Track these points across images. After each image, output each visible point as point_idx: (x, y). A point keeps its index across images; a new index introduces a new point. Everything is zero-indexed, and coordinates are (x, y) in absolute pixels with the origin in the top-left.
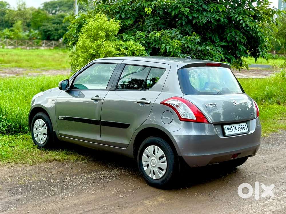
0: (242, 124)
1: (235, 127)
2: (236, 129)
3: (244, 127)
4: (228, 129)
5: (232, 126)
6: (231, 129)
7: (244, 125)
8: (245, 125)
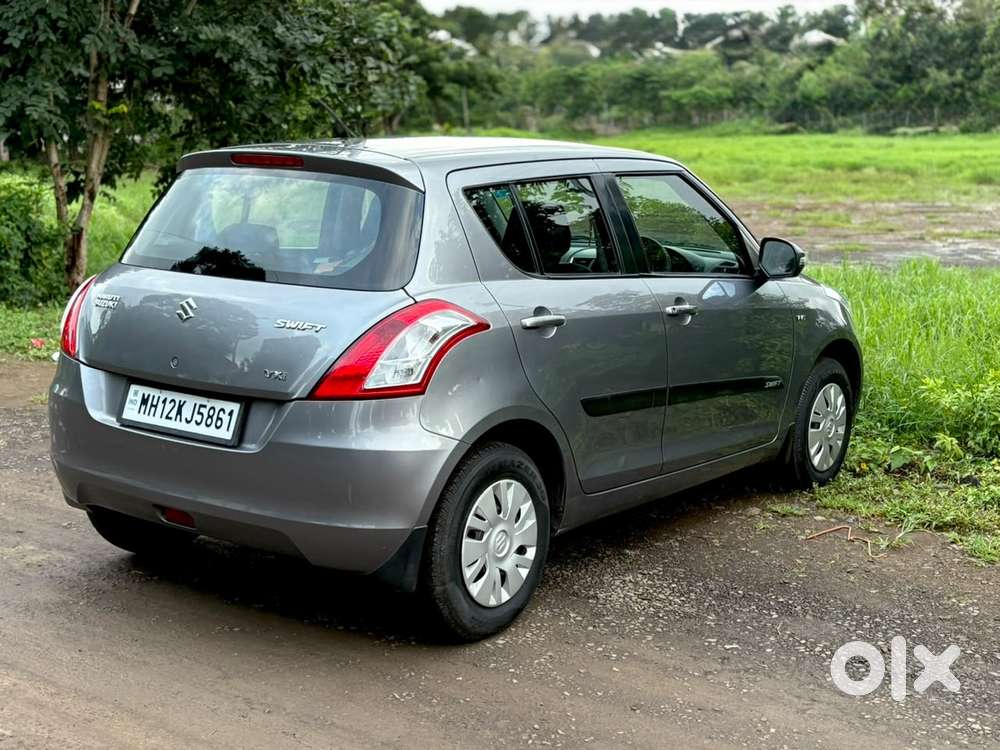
0: (218, 404)
1: (180, 407)
2: (179, 412)
3: (219, 418)
4: (144, 401)
5: (170, 395)
6: (160, 405)
7: (227, 412)
8: (231, 414)
